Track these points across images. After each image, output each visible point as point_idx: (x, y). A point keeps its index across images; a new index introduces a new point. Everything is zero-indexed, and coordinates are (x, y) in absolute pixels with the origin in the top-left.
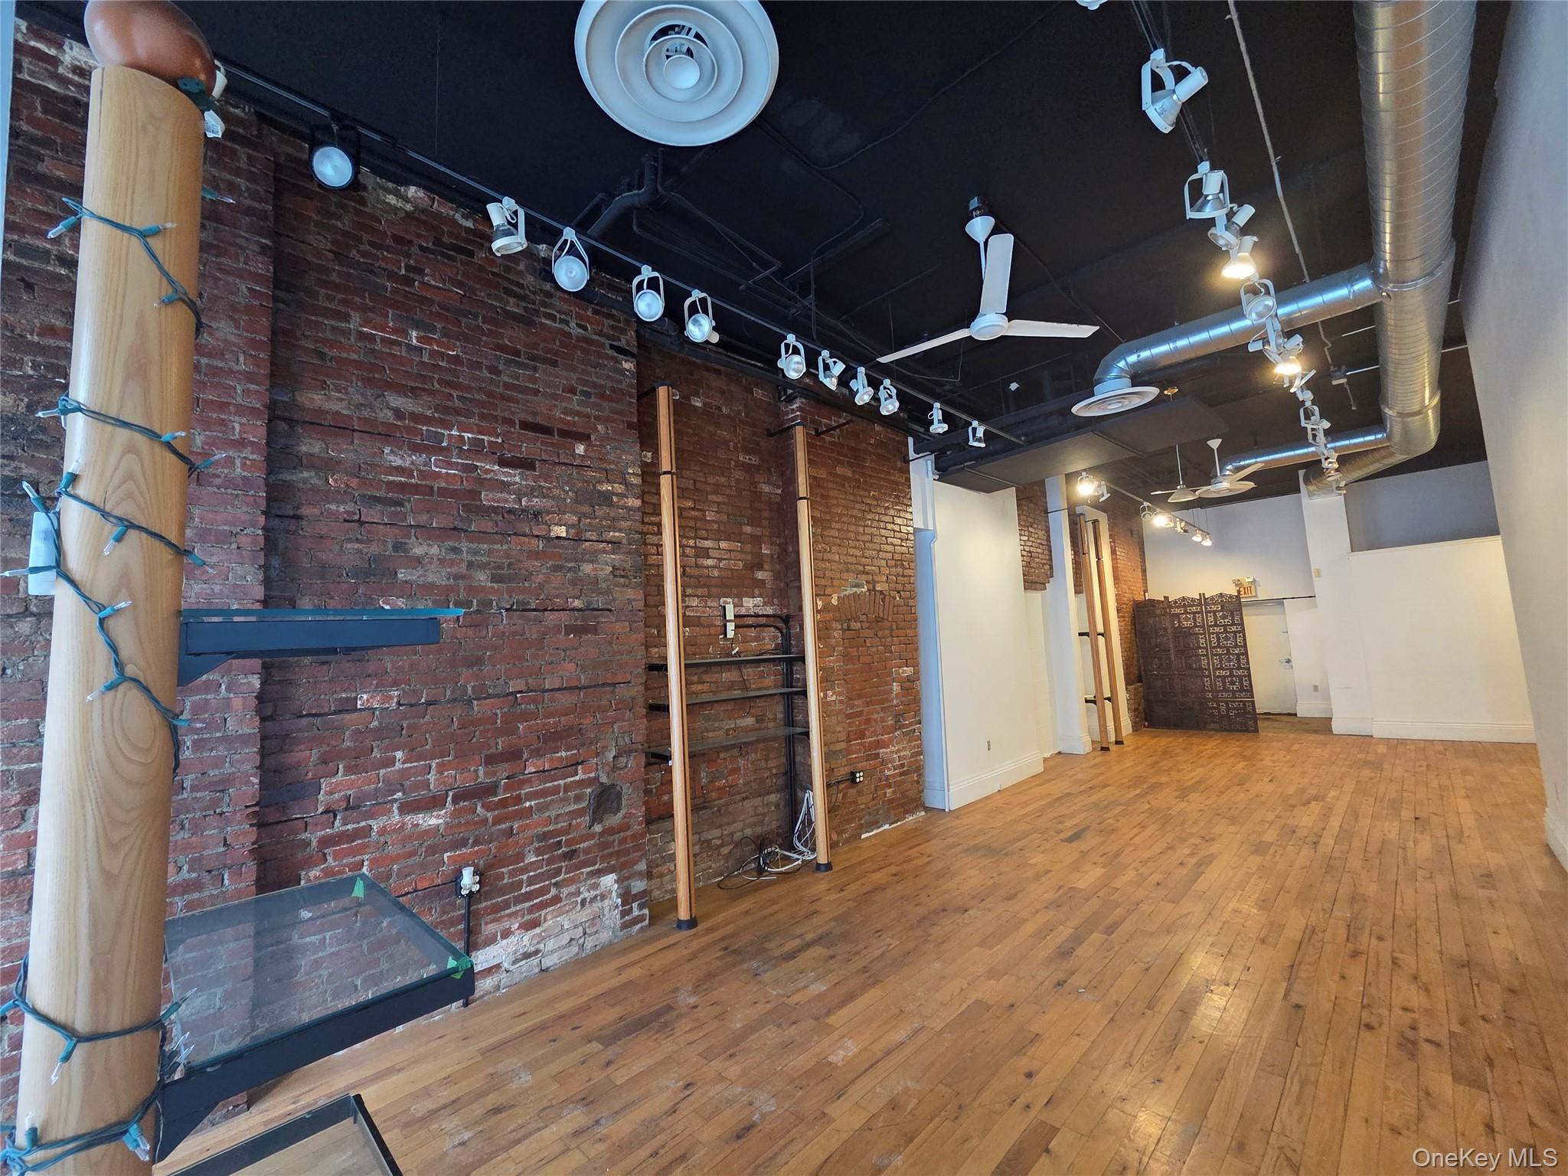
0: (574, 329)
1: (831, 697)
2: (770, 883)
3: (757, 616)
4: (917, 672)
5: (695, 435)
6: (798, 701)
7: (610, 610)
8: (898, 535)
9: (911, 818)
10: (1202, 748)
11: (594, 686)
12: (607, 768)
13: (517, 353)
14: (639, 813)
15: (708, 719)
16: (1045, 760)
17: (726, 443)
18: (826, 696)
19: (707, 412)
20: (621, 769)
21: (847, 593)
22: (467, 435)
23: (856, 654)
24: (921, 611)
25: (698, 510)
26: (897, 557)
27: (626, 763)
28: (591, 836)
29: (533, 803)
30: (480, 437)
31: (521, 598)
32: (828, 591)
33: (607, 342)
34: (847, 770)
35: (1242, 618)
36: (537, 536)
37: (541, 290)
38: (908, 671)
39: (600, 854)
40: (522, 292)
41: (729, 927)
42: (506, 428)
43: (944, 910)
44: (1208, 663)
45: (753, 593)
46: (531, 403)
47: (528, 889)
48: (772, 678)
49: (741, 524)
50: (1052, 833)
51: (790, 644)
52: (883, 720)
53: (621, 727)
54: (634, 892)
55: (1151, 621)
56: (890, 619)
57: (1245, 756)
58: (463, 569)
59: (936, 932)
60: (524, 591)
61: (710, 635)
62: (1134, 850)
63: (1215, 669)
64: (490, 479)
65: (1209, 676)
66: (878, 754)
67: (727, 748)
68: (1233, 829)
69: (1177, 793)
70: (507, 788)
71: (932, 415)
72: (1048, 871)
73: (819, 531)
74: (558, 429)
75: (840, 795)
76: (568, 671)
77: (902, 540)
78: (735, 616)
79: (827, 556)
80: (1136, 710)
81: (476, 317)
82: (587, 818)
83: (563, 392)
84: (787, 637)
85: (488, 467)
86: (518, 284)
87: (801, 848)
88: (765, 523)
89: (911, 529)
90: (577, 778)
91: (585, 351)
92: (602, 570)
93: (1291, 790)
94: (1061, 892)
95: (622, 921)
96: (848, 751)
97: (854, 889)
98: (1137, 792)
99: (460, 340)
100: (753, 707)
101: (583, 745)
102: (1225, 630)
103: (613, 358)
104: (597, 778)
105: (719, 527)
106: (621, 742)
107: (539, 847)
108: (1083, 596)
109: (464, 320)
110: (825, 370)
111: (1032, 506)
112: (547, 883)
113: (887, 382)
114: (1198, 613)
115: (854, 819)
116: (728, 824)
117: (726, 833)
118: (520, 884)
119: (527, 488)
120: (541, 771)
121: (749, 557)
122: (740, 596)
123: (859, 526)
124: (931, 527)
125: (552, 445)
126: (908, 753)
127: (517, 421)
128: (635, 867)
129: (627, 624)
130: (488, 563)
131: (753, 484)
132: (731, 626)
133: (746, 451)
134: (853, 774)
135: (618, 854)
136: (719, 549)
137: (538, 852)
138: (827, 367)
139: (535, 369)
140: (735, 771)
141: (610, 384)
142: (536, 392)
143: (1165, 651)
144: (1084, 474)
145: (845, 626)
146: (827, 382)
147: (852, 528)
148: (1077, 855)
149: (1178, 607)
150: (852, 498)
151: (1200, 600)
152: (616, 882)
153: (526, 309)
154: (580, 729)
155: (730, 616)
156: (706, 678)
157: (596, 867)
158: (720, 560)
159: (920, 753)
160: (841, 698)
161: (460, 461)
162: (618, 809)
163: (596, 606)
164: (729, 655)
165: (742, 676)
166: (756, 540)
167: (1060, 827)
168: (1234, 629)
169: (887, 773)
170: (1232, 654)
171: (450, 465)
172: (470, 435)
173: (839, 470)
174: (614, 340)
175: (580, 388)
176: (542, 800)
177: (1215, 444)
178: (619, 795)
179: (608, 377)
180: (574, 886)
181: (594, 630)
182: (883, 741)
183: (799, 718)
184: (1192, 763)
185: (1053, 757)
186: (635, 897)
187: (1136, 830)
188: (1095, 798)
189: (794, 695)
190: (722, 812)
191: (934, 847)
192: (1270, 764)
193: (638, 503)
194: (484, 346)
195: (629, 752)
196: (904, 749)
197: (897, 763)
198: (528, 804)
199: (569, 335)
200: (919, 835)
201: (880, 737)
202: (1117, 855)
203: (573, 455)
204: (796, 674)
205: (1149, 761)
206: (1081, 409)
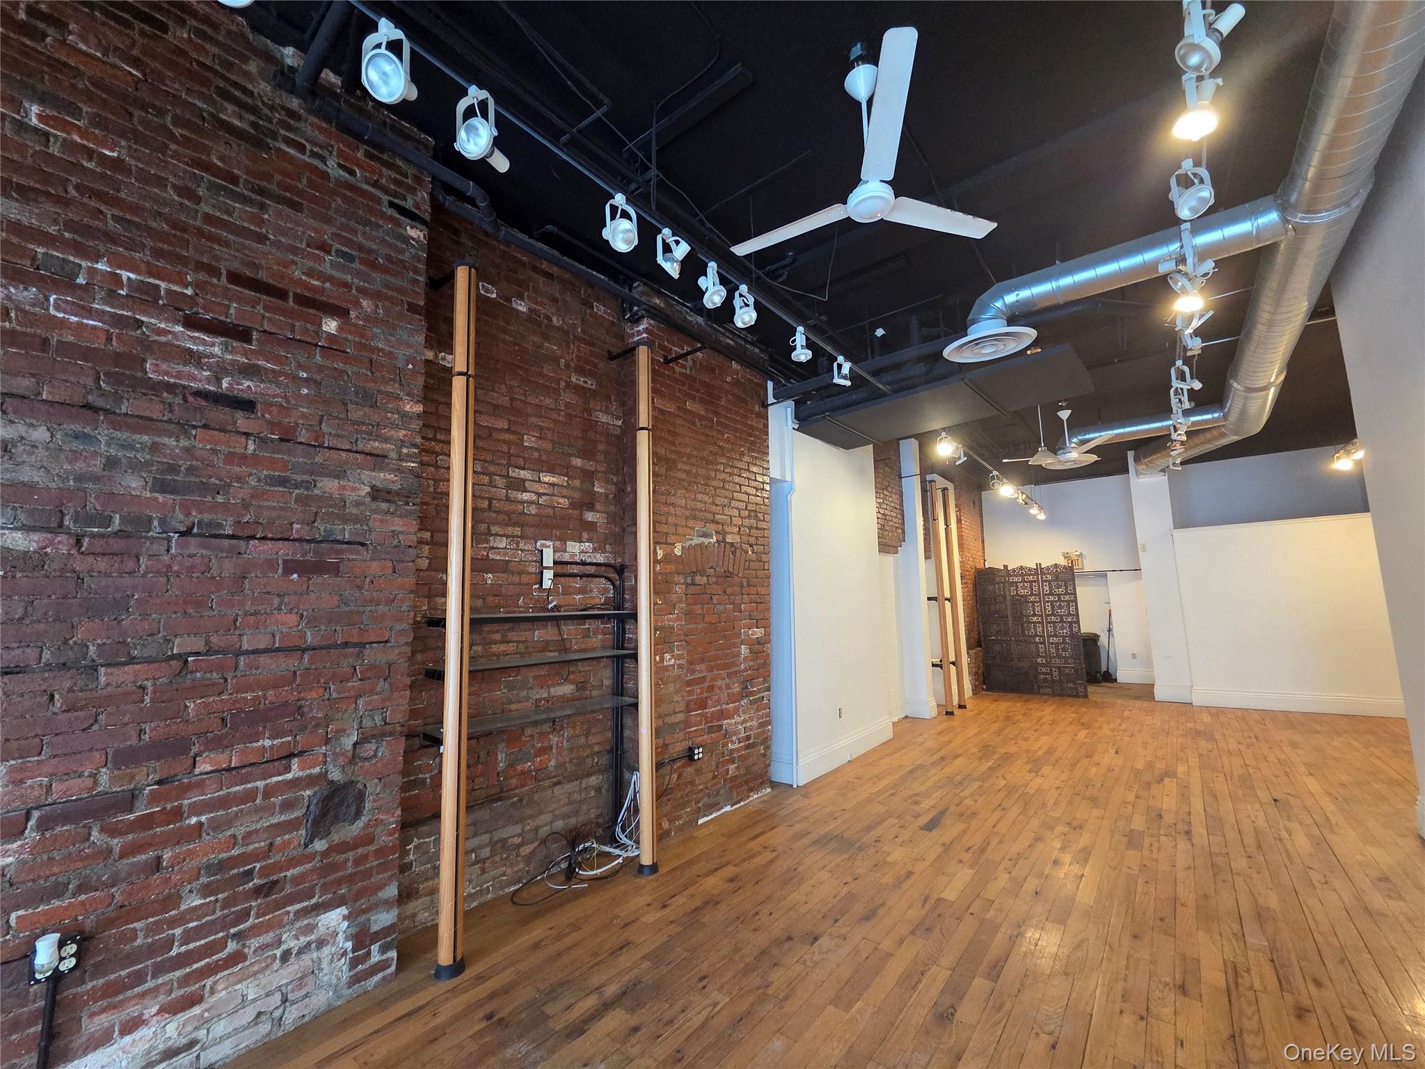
0: (332, 167)
1: (669, 660)
2: (579, 894)
3: (584, 563)
4: (768, 634)
5: (516, 344)
6: (629, 664)
7: (363, 545)
8: (754, 484)
9: (756, 796)
10: (1039, 714)
11: (329, 647)
12: (341, 760)
13: (234, 180)
14: (392, 819)
15: (511, 687)
16: (894, 724)
17: (556, 360)
18: (662, 659)
19: (532, 319)
20: (366, 759)
21: (693, 543)
22: (125, 275)
23: (700, 612)
24: (774, 568)
25: (514, 433)
26: (750, 507)
27: (376, 751)
28: (310, 858)
29: (203, 818)
30: (151, 280)
31: (207, 517)
32: (671, 539)
33: (385, 198)
34: (685, 745)
35: (1075, 589)
36: (247, 434)
37: (283, 108)
38: (759, 632)
39: (322, 881)
40: (250, 101)
41: (506, 973)
42: (202, 276)
43: (790, 938)
44: (1043, 630)
45: (581, 536)
46: (252, 251)
47: (183, 948)
48: (600, 637)
49: (570, 455)
50: (908, 817)
51: (624, 599)
52: (728, 687)
53: (367, 704)
54: (375, 928)
55: (990, 588)
56: (740, 575)
57: (1083, 724)
58: (97, 465)
59: (778, 978)
60: (214, 507)
61: (520, 584)
62: (1001, 842)
63: (1049, 636)
64: (165, 344)
65: (1043, 643)
66: (721, 726)
67: (535, 723)
68: (1095, 812)
69: (1028, 767)
70: (154, 798)
71: (794, 341)
72: (910, 873)
73: (663, 471)
74: (295, 294)
75: (675, 776)
76: (284, 624)
77: (757, 490)
78: (555, 563)
79: (671, 500)
80: (976, 673)
81: (161, 113)
82: (303, 832)
83: (308, 245)
84: (619, 590)
85: (163, 325)
86: (244, 90)
87: (624, 840)
88: (601, 457)
89: (767, 479)
90: (289, 776)
91: (346, 199)
92: (353, 489)
93: (1140, 765)
94: (927, 906)
95: (352, 973)
96: (687, 724)
97: (682, 902)
98: (990, 764)
99: (128, 139)
100: (573, 673)
101: (303, 729)
102: (1059, 598)
103: (391, 219)
104: (323, 776)
105: (540, 456)
106: (367, 723)
107: (210, 884)
108: (932, 561)
109: (137, 114)
110: (664, 252)
111: (887, 469)
112: (221, 934)
113: (744, 288)
114: (1035, 582)
115: (689, 802)
116: (532, 817)
117: (528, 828)
118: (169, 943)
119: (233, 365)
120: (224, 770)
121: (577, 495)
122: (563, 540)
123: (711, 470)
124: (788, 478)
125: (283, 312)
126: (755, 723)
127: (224, 272)
128: (380, 894)
129: (389, 564)
130: (148, 464)
131: (589, 411)
132: (548, 575)
133: (580, 371)
134: (691, 750)
135: (351, 879)
136: (539, 481)
137: (206, 890)
138: (667, 249)
139: (263, 207)
140: (546, 750)
141: (385, 251)
142: (262, 239)
143: (1002, 617)
144: (943, 434)
145: (689, 580)
146: (667, 266)
147: (702, 472)
148: (938, 850)
149: (1016, 576)
150: (703, 438)
151: (1037, 569)
152: (345, 918)
153: (254, 125)
154: (300, 707)
155: (548, 560)
156: (512, 635)
157: (313, 901)
158: (539, 495)
159: (769, 723)
160: (682, 662)
161: (108, 309)
162: (358, 814)
163: (340, 538)
164: (545, 609)
165: (560, 634)
166: (589, 476)
167: (917, 808)
168: (1067, 598)
169: (730, 746)
170: (1065, 623)
171: (90, 313)
172: (132, 276)
173: (689, 405)
174: (396, 197)
175: (336, 246)
176: (221, 813)
177: (1065, 414)
178: (361, 797)
179: (383, 241)
180: (271, 934)
181: (335, 570)
182: (728, 710)
183: (630, 685)
184: (1036, 730)
185: (899, 721)
186: (376, 937)
187: (997, 815)
188: (948, 771)
189: (625, 657)
190: (524, 802)
191: (779, 837)
192: (1108, 733)
193: (419, 408)
194: (172, 157)
195: (380, 735)
196: (751, 719)
197: (743, 735)
198: (194, 820)
199: (325, 176)
200: (761, 820)
201: (724, 706)
202: (983, 850)
203: (318, 331)
204: (629, 633)
205: (995, 727)
206: (953, 352)
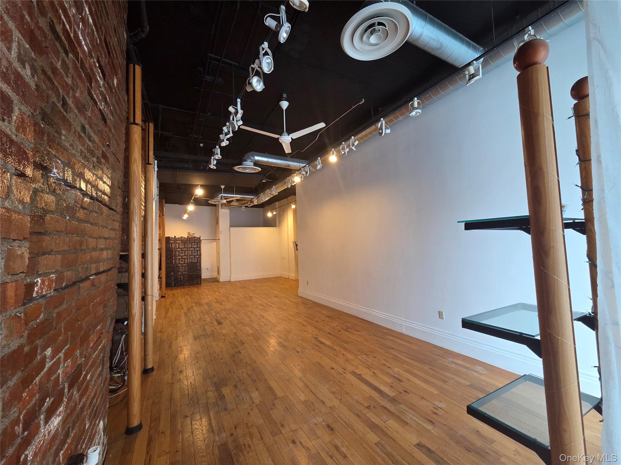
7: (116, 212)
22: (90, 19)
30: (93, 28)
35: (200, 246)
39: (101, 404)
46: (107, 23)
50: (210, 324)
54: (105, 426)
72: (235, 333)
102: (195, 249)
114: (186, 243)
119: (103, 95)
125: (110, 67)
127: (103, 32)
144: (199, 186)
149: (180, 240)
151: (187, 238)
152: (102, 423)
161: (88, 41)
163: (114, 207)
167: (208, 322)
168: (197, 249)
170: (196, 258)
177: (223, 187)
180: (95, 438)
186: (105, 430)
188: (197, 311)
203: (114, 83)
206: (236, 168)
